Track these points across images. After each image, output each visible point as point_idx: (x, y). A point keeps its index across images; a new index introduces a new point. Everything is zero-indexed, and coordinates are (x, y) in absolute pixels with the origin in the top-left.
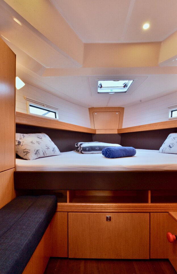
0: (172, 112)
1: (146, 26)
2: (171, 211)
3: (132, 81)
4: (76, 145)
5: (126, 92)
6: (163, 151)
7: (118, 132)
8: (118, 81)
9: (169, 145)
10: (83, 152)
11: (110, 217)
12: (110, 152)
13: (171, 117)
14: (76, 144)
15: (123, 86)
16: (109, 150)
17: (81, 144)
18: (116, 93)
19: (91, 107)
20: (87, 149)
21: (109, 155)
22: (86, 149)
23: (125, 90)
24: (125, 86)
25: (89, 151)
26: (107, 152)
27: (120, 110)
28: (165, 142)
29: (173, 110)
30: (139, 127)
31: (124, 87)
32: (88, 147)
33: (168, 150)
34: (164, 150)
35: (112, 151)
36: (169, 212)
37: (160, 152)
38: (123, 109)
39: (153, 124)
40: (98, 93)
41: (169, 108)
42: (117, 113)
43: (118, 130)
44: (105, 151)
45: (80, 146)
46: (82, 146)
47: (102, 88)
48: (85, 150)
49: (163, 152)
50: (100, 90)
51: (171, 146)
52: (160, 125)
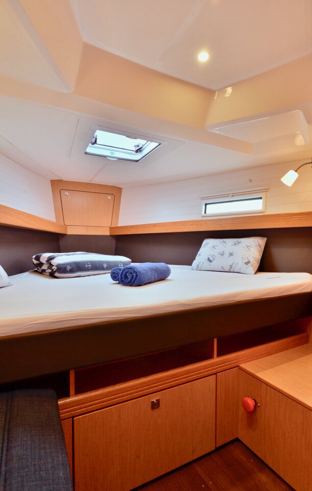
0: (206, 205)
1: (203, 57)
2: (242, 363)
3: (158, 144)
4: (33, 260)
5: (137, 161)
6: (198, 267)
7: (110, 233)
8: (135, 138)
9: (207, 258)
10: (56, 274)
11: (158, 401)
12: (134, 275)
13: (205, 213)
14: (34, 257)
15: (135, 149)
16: (130, 271)
17: (50, 259)
18: (119, 159)
19: (56, 178)
20: (69, 268)
21: (133, 280)
22: (66, 268)
23: (138, 157)
24: (139, 151)
25: (71, 271)
26: (126, 275)
27: (115, 192)
28: (199, 253)
29: (208, 203)
30: (155, 225)
31: (137, 151)
32: (69, 264)
33: (207, 265)
34: (200, 266)
35: (139, 272)
36: (240, 365)
37: (193, 269)
38: (119, 190)
39: (179, 222)
40: (86, 153)
41: (203, 198)
42: (109, 198)
43: (111, 228)
44: (122, 273)
45: (47, 261)
46: (54, 262)
47: (95, 145)
48: (63, 270)
49: (198, 269)
50: (91, 149)
51: (211, 259)
52: (191, 225)
